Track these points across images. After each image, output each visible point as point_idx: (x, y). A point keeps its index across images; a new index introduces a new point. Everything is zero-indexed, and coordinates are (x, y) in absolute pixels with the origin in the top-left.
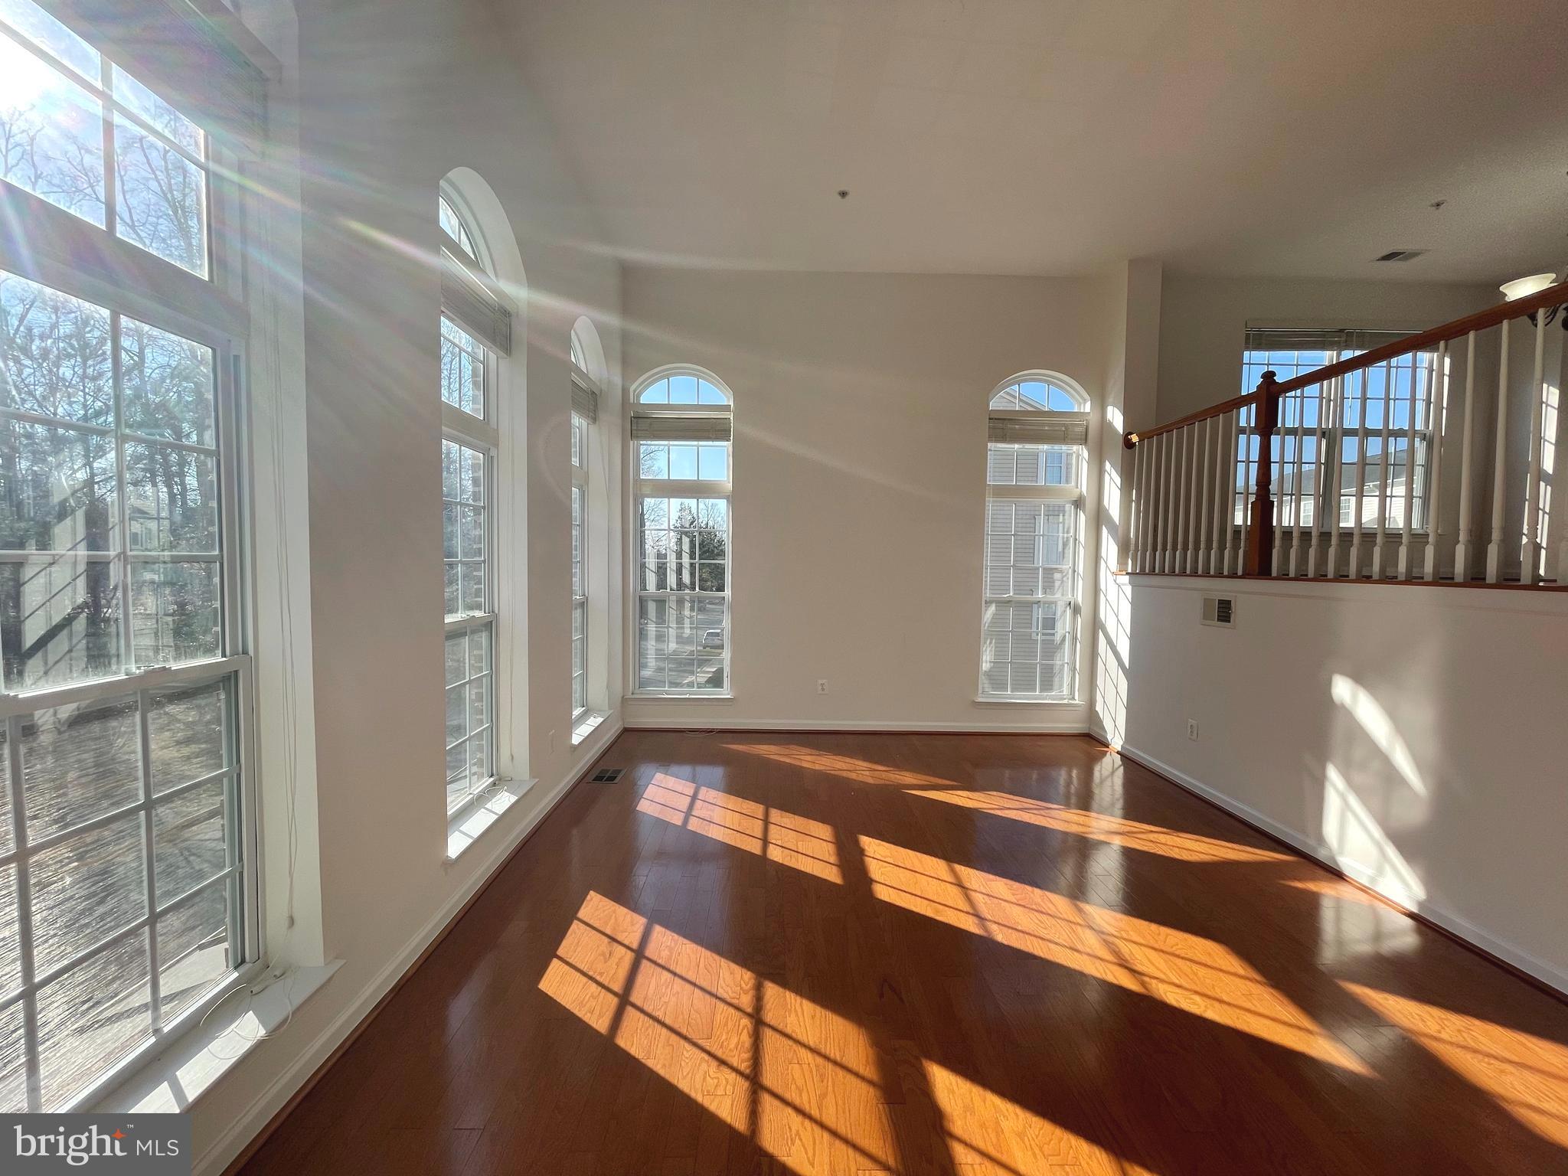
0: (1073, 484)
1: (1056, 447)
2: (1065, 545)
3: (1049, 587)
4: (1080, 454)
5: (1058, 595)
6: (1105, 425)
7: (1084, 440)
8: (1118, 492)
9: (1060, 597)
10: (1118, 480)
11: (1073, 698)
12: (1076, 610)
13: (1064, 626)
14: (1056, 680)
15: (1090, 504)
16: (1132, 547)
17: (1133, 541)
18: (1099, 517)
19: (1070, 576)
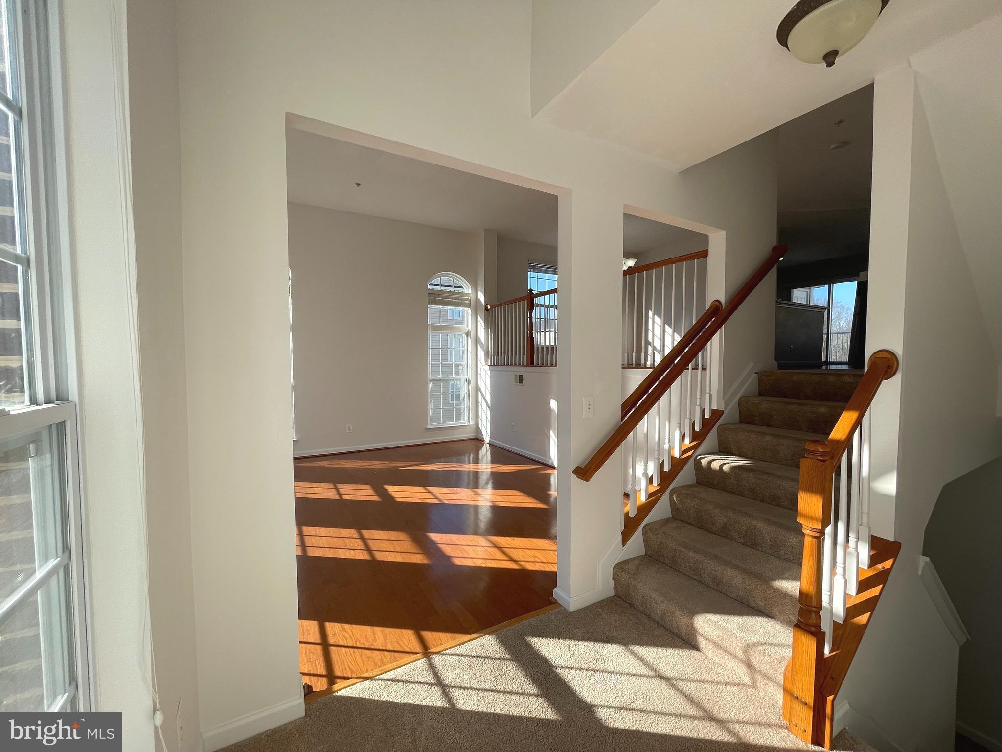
0: (466, 325)
1: (458, 308)
2: (463, 353)
3: (457, 374)
4: (468, 311)
5: (461, 376)
6: (477, 299)
7: (469, 306)
8: (484, 330)
9: (463, 377)
10: (483, 325)
11: (470, 423)
12: (469, 382)
13: (464, 391)
14: (462, 416)
15: (473, 334)
16: (490, 354)
17: (490, 352)
18: (477, 341)
19: (466, 367)
